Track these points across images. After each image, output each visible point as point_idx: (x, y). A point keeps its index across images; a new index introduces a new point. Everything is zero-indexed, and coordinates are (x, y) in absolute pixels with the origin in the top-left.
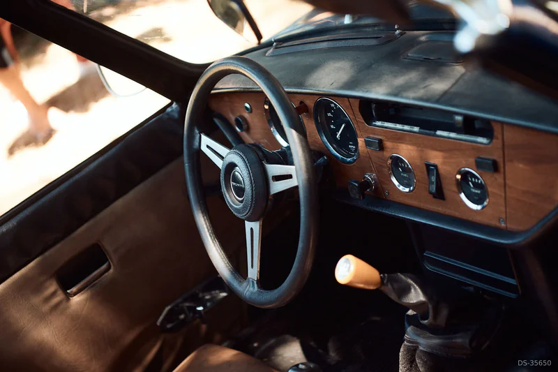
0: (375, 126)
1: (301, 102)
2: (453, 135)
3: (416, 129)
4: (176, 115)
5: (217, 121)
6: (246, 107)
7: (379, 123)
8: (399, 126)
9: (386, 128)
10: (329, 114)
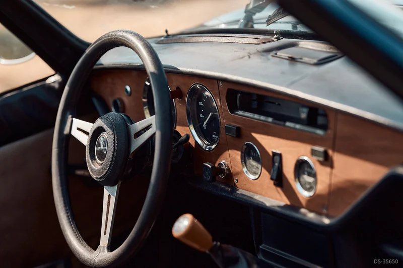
0: (237, 114)
1: (178, 88)
2: (298, 126)
3: (270, 120)
4: (56, 86)
5: (95, 101)
6: (126, 90)
7: (240, 113)
8: (256, 116)
9: (246, 117)
10: (201, 103)
